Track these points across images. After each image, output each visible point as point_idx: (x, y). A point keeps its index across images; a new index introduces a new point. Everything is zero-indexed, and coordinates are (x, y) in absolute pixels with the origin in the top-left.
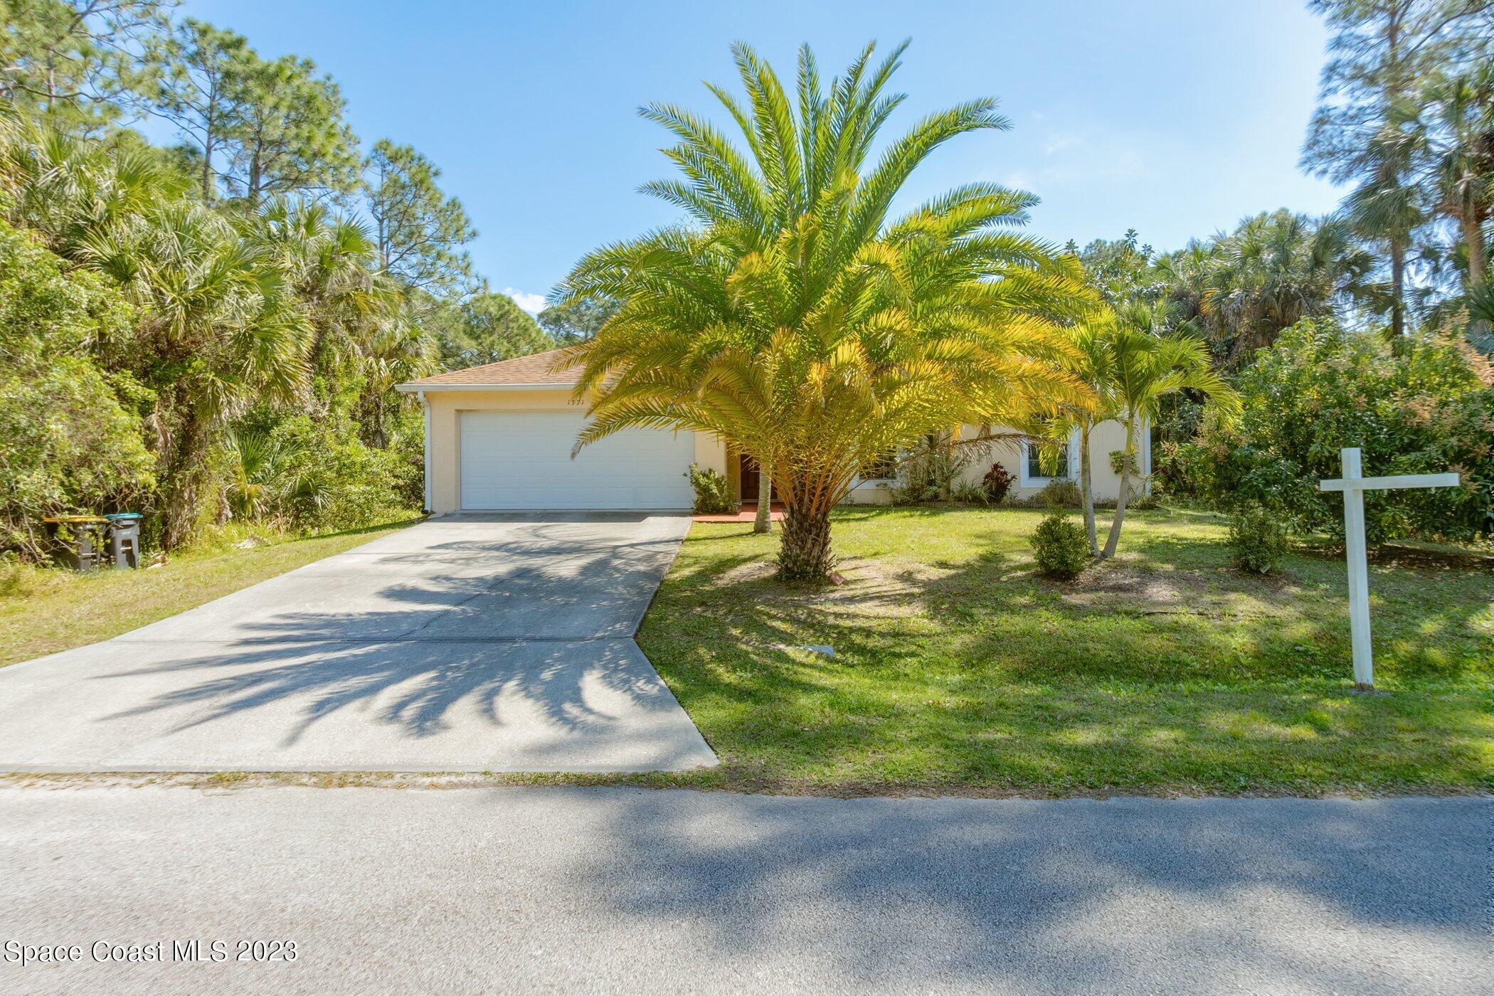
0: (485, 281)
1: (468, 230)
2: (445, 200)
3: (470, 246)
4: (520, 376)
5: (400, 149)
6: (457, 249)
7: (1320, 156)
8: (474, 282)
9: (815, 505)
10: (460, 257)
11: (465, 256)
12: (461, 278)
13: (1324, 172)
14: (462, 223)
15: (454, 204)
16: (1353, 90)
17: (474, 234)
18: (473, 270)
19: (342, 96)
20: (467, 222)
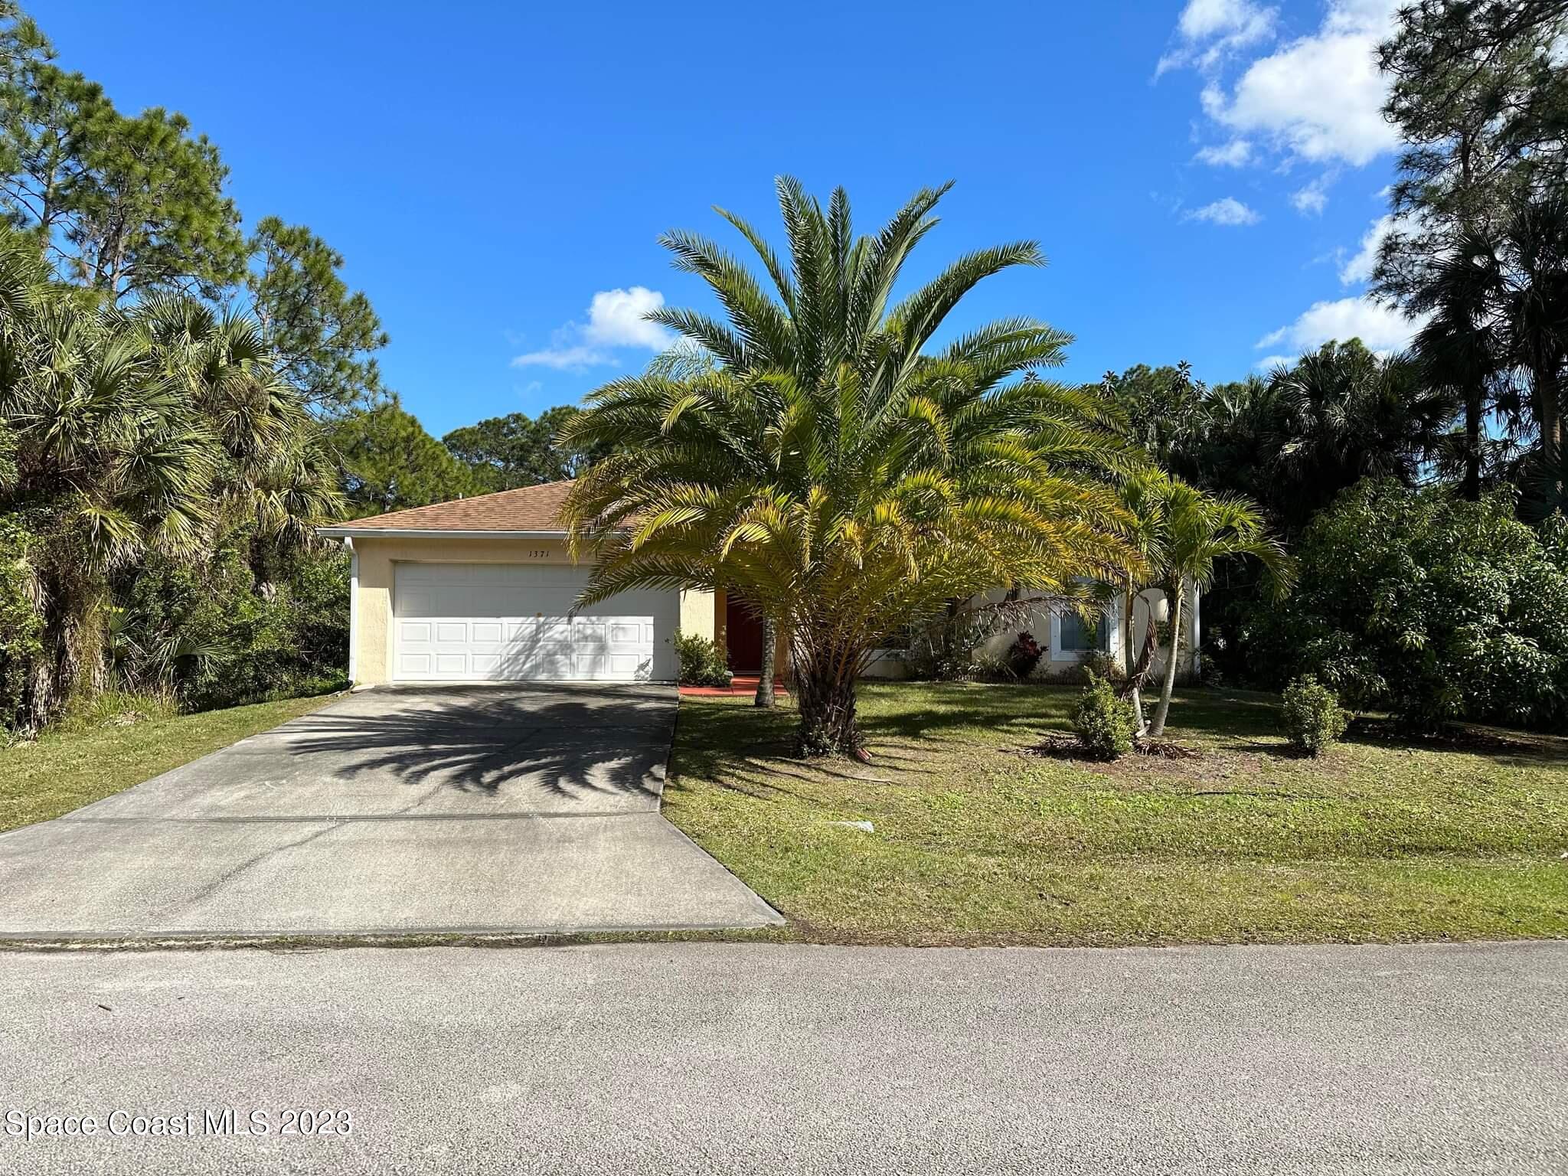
0: (395, 398)
1: (377, 334)
2: (348, 297)
3: (378, 354)
4: (471, 521)
5: (292, 231)
6: (361, 357)
7: (1388, 288)
8: (381, 399)
9: (839, 674)
10: (365, 366)
11: (372, 364)
12: (365, 392)
13: (1394, 306)
14: (370, 323)
15: (359, 301)
16: (1425, 217)
17: (384, 341)
18: (381, 384)
19: (222, 164)
20: (376, 323)
